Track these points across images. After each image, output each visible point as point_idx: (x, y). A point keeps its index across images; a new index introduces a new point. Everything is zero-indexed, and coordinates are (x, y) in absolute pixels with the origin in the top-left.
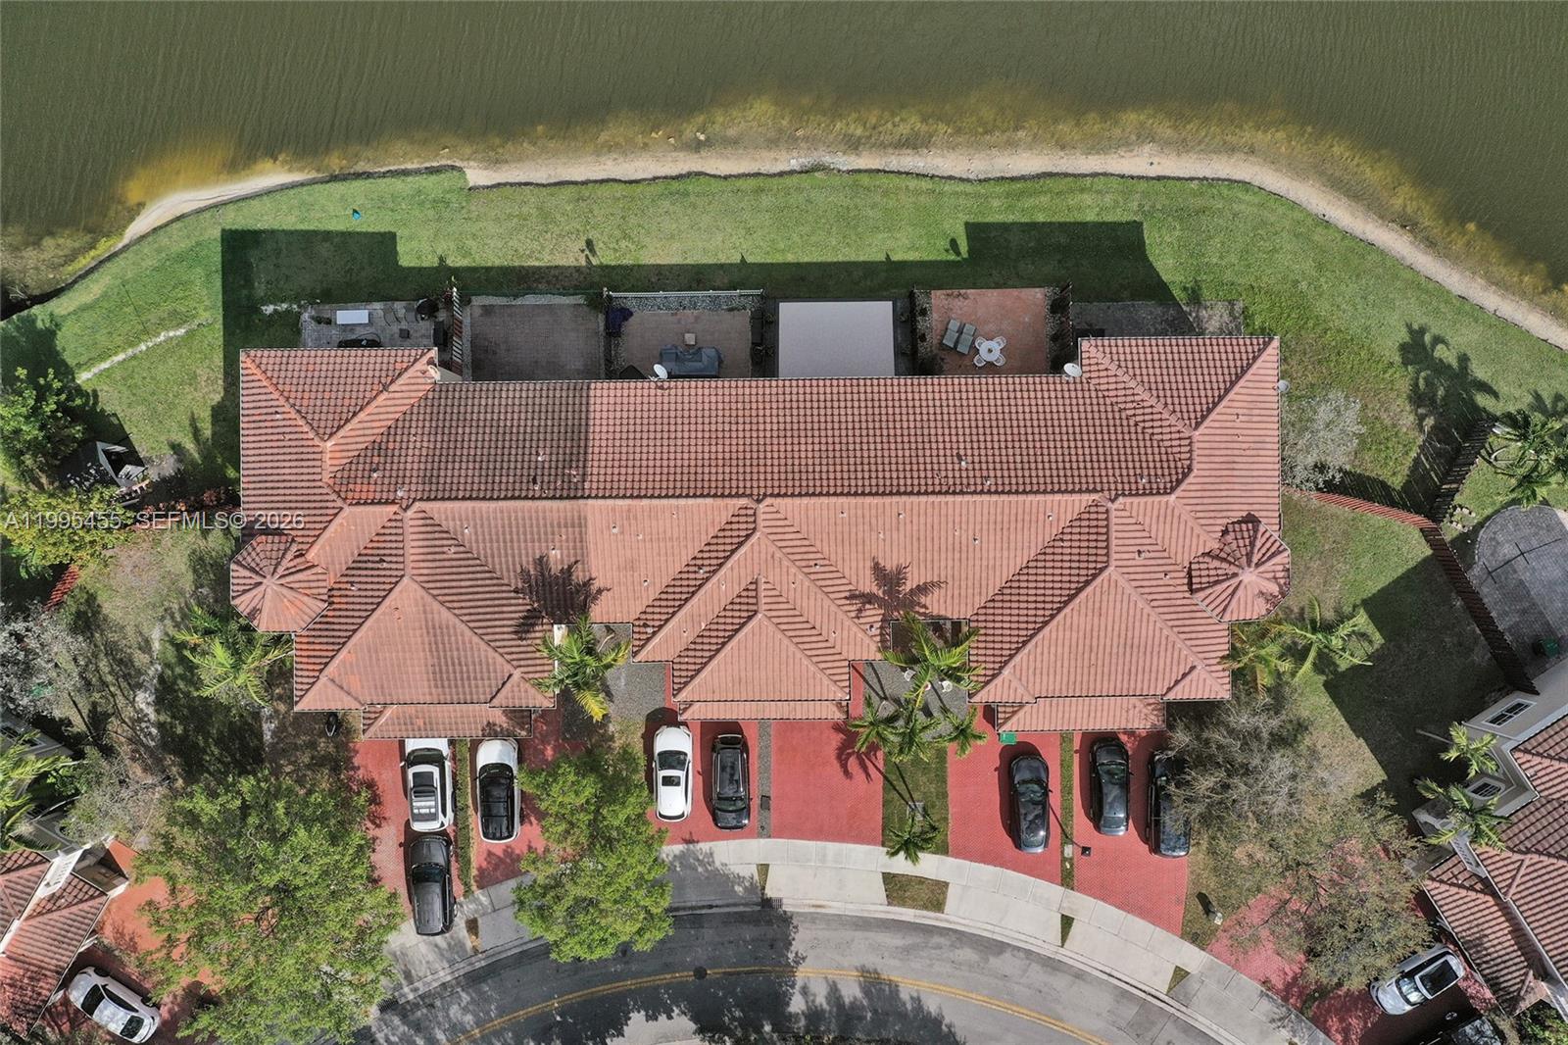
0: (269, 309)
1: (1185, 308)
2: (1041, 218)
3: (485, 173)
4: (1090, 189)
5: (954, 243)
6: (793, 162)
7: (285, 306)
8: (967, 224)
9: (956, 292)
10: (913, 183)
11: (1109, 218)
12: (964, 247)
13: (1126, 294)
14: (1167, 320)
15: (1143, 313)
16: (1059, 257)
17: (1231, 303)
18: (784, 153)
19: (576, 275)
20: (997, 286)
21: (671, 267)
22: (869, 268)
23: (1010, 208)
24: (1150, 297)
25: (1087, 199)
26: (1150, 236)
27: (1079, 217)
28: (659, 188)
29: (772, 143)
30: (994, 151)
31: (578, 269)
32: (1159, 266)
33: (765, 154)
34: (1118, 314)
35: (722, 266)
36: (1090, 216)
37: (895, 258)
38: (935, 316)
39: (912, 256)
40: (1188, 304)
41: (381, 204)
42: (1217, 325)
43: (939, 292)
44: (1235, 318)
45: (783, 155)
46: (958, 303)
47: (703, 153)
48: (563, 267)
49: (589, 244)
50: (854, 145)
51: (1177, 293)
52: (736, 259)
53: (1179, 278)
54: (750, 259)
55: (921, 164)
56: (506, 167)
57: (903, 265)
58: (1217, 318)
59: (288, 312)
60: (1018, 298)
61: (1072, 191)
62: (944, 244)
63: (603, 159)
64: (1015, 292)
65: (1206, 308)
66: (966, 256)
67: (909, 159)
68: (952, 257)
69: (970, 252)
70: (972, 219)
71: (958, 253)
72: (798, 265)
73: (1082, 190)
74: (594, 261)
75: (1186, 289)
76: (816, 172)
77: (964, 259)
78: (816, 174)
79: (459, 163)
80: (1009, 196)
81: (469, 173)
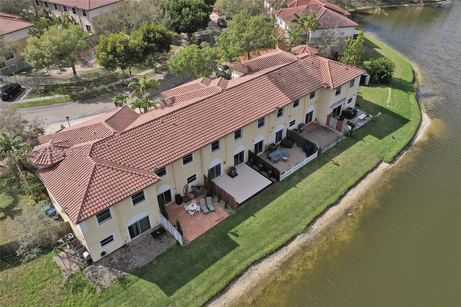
0: (379, 113)
1: (124, 273)
2: (213, 268)
4: (202, 295)
6: (316, 228)
7: (378, 115)
8: (238, 245)
9: (221, 220)
10: (271, 247)
11: (184, 288)
12: (232, 237)
13: (155, 263)
14: (130, 264)
15: (143, 259)
16: (194, 257)
17: (103, 290)
18: (322, 229)
19: (331, 155)
20: (208, 232)
22: (256, 209)
24: (143, 268)
25: (200, 290)
26: (160, 294)
28: (341, 191)
29: (328, 229)
30: (254, 285)
31: (333, 158)
32: (148, 284)
33: (327, 224)
34: (153, 253)
35: (298, 181)
36: (193, 283)
37: (251, 218)
38: (221, 210)
39: (247, 222)
40: (124, 276)
42: (104, 277)
43: (227, 216)
44: (98, 285)
45: (321, 228)
46: (217, 218)
47: (343, 211)
48: (337, 155)
49: (338, 165)
50: (304, 248)
51: (132, 277)
52: (298, 186)
53: (136, 285)
54: (294, 188)
55: (275, 258)
57: (247, 217)
58: (107, 280)
59: (376, 115)
60: (197, 233)
61: (209, 289)
62: (240, 233)
63: (365, 190)
64: (200, 234)
65: (114, 280)
66: (229, 234)
67: (281, 257)
68: (233, 230)
69: (228, 237)
70: (238, 248)
71: (232, 233)
72: (279, 196)
73: (205, 293)
74: (331, 162)
75: (129, 282)
76: (305, 228)
77: (228, 233)
78: (304, 227)
79: (393, 165)
80: (233, 268)
81: (387, 165)
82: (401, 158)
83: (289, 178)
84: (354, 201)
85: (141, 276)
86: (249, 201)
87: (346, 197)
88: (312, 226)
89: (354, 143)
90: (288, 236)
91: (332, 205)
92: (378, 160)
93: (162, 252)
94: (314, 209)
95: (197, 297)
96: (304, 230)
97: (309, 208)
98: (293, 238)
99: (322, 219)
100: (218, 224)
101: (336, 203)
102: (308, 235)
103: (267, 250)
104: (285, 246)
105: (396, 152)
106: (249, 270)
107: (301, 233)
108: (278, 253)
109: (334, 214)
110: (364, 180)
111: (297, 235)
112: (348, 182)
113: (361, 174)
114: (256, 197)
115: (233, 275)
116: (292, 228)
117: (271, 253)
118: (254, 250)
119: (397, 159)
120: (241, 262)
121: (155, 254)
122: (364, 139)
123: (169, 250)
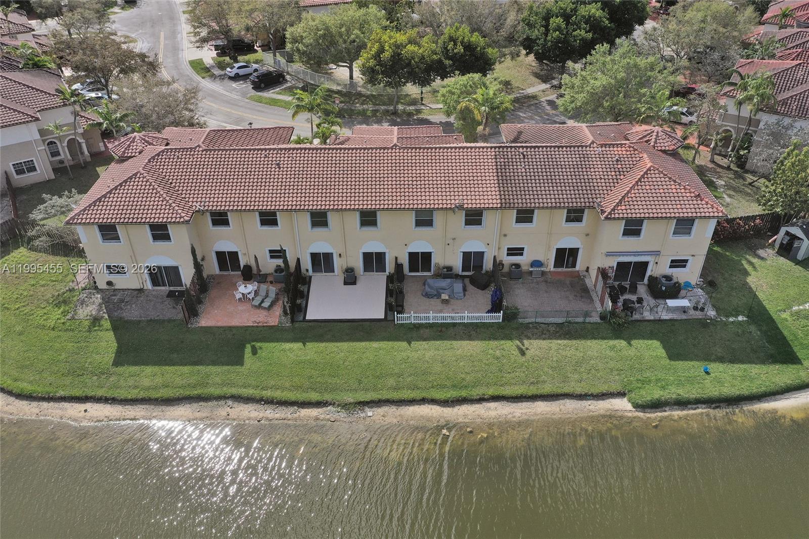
0: (740, 318)
1: (106, 316)
3: (617, 408)
4: (142, 389)
5: (254, 352)
6: (370, 414)
7: (731, 319)
8: (242, 365)
9: (260, 324)
10: (278, 394)
11: (135, 369)
12: (248, 349)
13: (142, 324)
14: (122, 310)
15: (136, 313)
16: (182, 345)
17: (73, 319)
18: (378, 422)
19: (529, 334)
20: (230, 328)
21: (462, 339)
22: (320, 338)
23: (208, 376)
24: (127, 322)
25: (146, 382)
27: (156, 369)
28: (476, 393)
31: (529, 338)
32: (112, 340)
34: (153, 313)
35: (425, 340)
36: (149, 370)
37: (300, 345)
38: (278, 311)
39: (288, 346)
40: (103, 318)
41: (690, 380)
42: (89, 307)
43: (273, 324)
44: (75, 311)
45: (378, 420)
46: (259, 319)
47: (443, 422)
48: (540, 339)
49: (523, 353)
51: (107, 324)
52: (414, 344)
53: (102, 333)
54: (404, 343)
55: (268, 412)
56: (602, 412)
58: (86, 311)
59: (727, 316)
60: (218, 321)
61: (155, 388)
62: (262, 352)
64: (220, 324)
65: (91, 316)
66: (248, 345)
67: (277, 416)
68: (258, 345)
69: (244, 347)
70: (238, 368)
71: (253, 346)
72: (370, 340)
73: (148, 389)
74: (518, 342)
75: (99, 326)
76: (350, 404)
77: (250, 343)
78: (352, 401)
79: (641, 414)
80: (206, 385)
81: (629, 406)
82: (677, 413)
83: (417, 327)
84: (479, 420)
85: (115, 328)
86: (323, 324)
87: (477, 406)
88: (367, 409)
89: (603, 338)
90: (314, 396)
91: (433, 401)
92: (615, 387)
93: (161, 317)
94: (396, 389)
95: (136, 387)
96: (346, 404)
97: (391, 382)
98: (318, 404)
99: (395, 409)
100: (253, 326)
101: (445, 403)
102: (346, 415)
103: (268, 394)
104: (298, 407)
105: (674, 396)
106: (222, 402)
107: (339, 405)
108: (280, 408)
109: (422, 416)
110: (545, 403)
111: (330, 404)
112: (507, 387)
113: (547, 389)
114: (339, 324)
115: (196, 392)
116: (333, 390)
117: (269, 402)
118: (254, 383)
119: (665, 411)
120: (223, 384)
121: (153, 315)
122: (633, 342)
123: (169, 321)
